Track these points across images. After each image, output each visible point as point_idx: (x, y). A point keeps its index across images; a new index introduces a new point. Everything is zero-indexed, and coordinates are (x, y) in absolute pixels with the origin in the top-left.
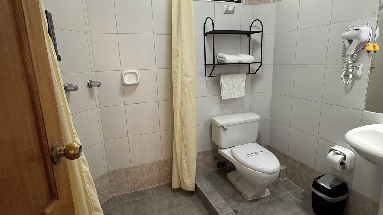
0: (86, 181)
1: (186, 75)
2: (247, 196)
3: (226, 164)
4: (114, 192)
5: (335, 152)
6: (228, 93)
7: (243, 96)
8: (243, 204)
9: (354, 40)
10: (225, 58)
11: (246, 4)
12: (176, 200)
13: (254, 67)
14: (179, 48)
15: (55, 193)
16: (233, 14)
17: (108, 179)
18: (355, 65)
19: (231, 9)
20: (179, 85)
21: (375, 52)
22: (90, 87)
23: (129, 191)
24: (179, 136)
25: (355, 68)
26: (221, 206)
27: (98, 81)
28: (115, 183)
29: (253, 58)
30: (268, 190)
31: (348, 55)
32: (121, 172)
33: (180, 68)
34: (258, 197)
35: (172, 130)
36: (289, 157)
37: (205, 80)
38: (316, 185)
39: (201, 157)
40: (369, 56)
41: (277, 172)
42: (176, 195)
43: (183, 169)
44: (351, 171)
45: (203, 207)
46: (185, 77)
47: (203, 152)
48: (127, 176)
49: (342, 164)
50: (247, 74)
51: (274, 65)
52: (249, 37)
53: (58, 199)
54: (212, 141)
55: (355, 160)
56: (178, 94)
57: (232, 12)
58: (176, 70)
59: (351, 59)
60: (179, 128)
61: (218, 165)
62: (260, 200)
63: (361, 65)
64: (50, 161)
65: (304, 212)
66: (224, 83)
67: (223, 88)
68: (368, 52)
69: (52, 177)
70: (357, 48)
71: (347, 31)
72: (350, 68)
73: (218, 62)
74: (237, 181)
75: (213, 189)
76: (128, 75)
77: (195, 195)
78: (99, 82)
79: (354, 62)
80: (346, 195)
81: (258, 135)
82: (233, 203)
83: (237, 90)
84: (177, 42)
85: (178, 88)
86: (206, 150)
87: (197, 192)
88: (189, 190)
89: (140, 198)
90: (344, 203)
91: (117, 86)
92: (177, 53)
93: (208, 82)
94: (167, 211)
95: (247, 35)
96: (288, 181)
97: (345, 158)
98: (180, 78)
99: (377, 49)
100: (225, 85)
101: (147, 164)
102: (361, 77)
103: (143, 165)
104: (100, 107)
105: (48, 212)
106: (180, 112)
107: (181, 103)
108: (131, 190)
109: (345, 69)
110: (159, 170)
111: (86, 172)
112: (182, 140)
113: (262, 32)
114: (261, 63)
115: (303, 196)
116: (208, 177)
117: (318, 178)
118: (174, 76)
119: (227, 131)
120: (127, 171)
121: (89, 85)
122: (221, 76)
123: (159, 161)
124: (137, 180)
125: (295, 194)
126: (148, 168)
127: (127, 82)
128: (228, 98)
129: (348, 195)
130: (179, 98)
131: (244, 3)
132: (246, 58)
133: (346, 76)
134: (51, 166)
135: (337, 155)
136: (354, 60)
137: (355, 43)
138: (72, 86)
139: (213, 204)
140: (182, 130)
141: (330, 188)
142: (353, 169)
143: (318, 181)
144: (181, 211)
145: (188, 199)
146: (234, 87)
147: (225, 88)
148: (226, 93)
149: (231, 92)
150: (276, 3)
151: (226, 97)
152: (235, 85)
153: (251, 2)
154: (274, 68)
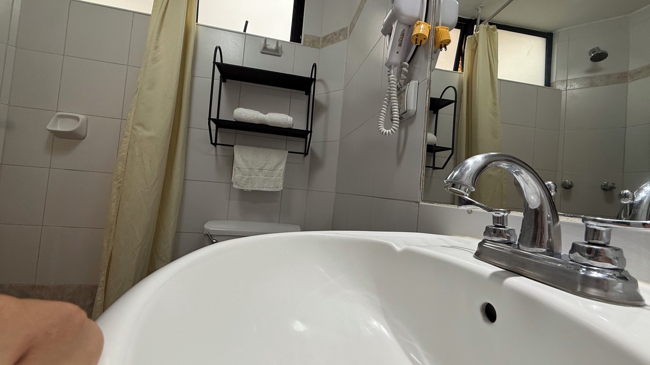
1: (141, 125)
6: (248, 179)
7: (278, 190)
11: (304, 45)
16: (280, 56)
20: (126, 140)
33: (133, 113)
46: (138, 128)
50: (289, 152)
51: (340, 140)
52: (308, 96)
56: (121, 155)
57: (277, 52)
58: (129, 115)
63: (413, 83)
66: (240, 159)
67: (236, 169)
83: (265, 176)
85: (123, 145)
95: (304, 92)
98: (130, 127)
100: (242, 163)
102: (416, 112)
107: (122, 173)
114: (311, 132)
122: (236, 148)
128: (247, 189)
131: (302, 43)
146: (260, 169)
147: (242, 169)
148: (242, 178)
149: (254, 178)
150: (346, 40)
151: (242, 185)
152: (264, 167)
153: (314, 43)
154: (340, 146)
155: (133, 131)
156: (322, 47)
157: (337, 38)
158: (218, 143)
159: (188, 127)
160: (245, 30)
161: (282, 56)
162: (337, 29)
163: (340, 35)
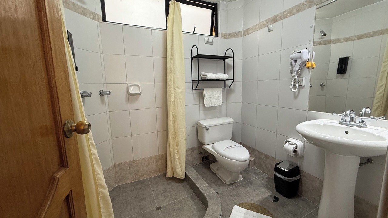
0: (94, 162)
1: (177, 87)
2: (225, 182)
3: (209, 158)
4: (119, 182)
5: (289, 143)
6: (210, 102)
7: (220, 104)
8: (222, 187)
9: (298, 60)
10: (206, 76)
12: (170, 187)
13: (228, 83)
14: (172, 67)
15: (65, 161)
16: (212, 44)
17: (114, 171)
18: (299, 78)
19: (210, 40)
20: (172, 95)
21: (313, 68)
22: (102, 95)
23: (131, 181)
24: (172, 134)
25: (300, 80)
26: (205, 188)
27: (108, 90)
28: (120, 174)
29: (228, 76)
30: (241, 176)
32: (125, 165)
33: (173, 82)
34: (234, 181)
35: (167, 130)
36: (256, 150)
37: (192, 92)
38: (277, 170)
39: (189, 153)
40: (309, 71)
41: (247, 160)
42: (169, 183)
43: (175, 161)
44: (302, 157)
45: (191, 191)
46: (176, 89)
47: (191, 149)
48: (130, 168)
49: (295, 151)
50: (223, 88)
51: (243, 81)
52: (224, 62)
53: (68, 168)
54: (198, 140)
55: (304, 148)
56: (171, 102)
57: (211, 43)
58: (170, 83)
59: (297, 74)
60: (172, 128)
61: (203, 158)
62: (235, 184)
63: (304, 78)
64: (62, 134)
65: (269, 192)
66: (206, 94)
68: (308, 68)
69: (63, 148)
70: (301, 66)
71: (293, 54)
72: (297, 80)
73: (201, 78)
74: (217, 170)
75: (199, 176)
76: (132, 87)
77: (185, 182)
78: (109, 92)
79: (299, 76)
80: (299, 176)
81: (233, 133)
82: (215, 187)
83: (216, 100)
84: (171, 62)
85: (171, 97)
86: (193, 147)
87: (186, 179)
88: (180, 178)
89: (141, 186)
90: (298, 181)
91: (124, 95)
92: (171, 70)
93: (194, 94)
94: (162, 195)
95: (223, 60)
96: (256, 169)
97: (297, 147)
98: (173, 89)
99: (314, 66)
100: (207, 96)
101: (147, 158)
102: (304, 86)
103: (143, 159)
104: (109, 112)
105: (58, 176)
106: (172, 115)
107: (173, 108)
108: (133, 180)
110: (156, 163)
111: (94, 154)
112: (174, 138)
113: (233, 57)
114: (233, 80)
115: (267, 180)
116: (196, 168)
117: (278, 164)
118: (168, 88)
119: (209, 130)
120: (130, 164)
121: (101, 94)
122: (205, 90)
123: (157, 156)
124: (138, 171)
125: (262, 179)
126: (147, 161)
127: (131, 92)
128: (209, 106)
129: (301, 176)
130: (172, 105)
131: (220, 37)
132: (222, 76)
133: (294, 86)
134: (63, 138)
135: (291, 145)
136: (299, 74)
137: (299, 62)
138: (86, 93)
139: (199, 187)
140: (175, 129)
141: (287, 171)
142: (302, 156)
143: (279, 166)
144: (173, 194)
145: (179, 185)
147: (207, 98)
148: (208, 102)
149: (212, 101)
150: (242, 38)
152: (215, 96)
153: (225, 36)
154: (243, 83)
155: (175, 90)
156: (228, 38)
157: (237, 35)
158: (193, 88)
160: (194, 32)
162: (236, 31)
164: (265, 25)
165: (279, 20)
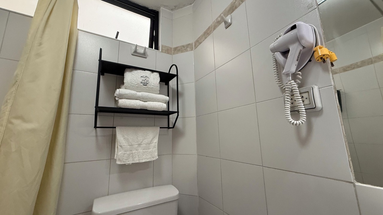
1: (21, 118)
6: (129, 155)
7: (154, 159)
9: (291, 48)
11: (162, 52)
18: (303, 90)
19: (141, 51)
25: (305, 95)
31: (288, 75)
37: (94, 134)
50: (160, 128)
51: (197, 117)
52: (167, 86)
57: (143, 56)
63: (316, 88)
66: (122, 139)
67: (119, 147)
68: (323, 60)
72: (298, 96)
79: (301, 85)
83: (144, 149)
93: (99, 138)
100: (124, 142)
102: (322, 108)
109: (288, 99)
113: (177, 75)
114: (178, 112)
122: (118, 129)
128: (128, 163)
131: (160, 50)
136: (300, 82)
137: (295, 50)
146: (139, 145)
147: (124, 147)
148: (125, 154)
149: (135, 153)
150: (193, 51)
151: (124, 160)
152: (142, 142)
153: (168, 51)
154: (197, 120)
156: (174, 54)
157: (185, 49)
158: (98, 126)
159: (69, 114)
160: (117, 37)
161: (147, 58)
162: (185, 44)
163: (187, 47)
164: (219, 23)
165: (240, 4)
